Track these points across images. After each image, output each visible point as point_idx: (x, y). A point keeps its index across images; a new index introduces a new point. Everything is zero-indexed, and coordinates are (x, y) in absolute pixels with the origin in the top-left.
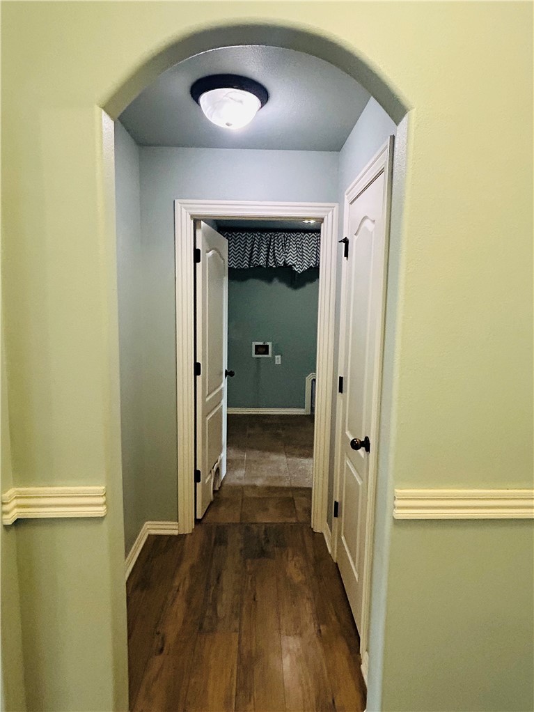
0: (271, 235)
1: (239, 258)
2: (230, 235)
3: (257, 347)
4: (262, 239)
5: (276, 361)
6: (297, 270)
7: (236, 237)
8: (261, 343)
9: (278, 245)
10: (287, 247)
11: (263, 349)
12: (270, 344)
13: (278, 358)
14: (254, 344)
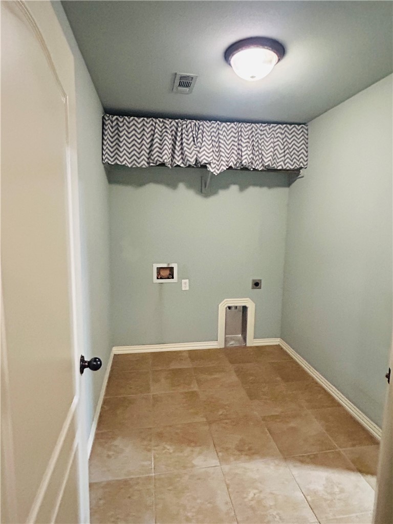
0: (177, 124)
1: (134, 152)
2: (121, 120)
3: (159, 269)
4: (166, 128)
5: (183, 285)
6: (212, 171)
7: (129, 123)
8: (165, 265)
9: (188, 136)
10: (199, 140)
11: (167, 273)
12: (175, 266)
13: (185, 283)
14: (156, 266)
